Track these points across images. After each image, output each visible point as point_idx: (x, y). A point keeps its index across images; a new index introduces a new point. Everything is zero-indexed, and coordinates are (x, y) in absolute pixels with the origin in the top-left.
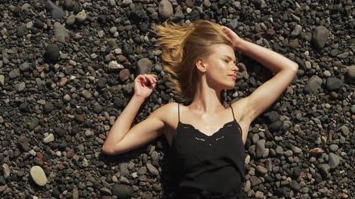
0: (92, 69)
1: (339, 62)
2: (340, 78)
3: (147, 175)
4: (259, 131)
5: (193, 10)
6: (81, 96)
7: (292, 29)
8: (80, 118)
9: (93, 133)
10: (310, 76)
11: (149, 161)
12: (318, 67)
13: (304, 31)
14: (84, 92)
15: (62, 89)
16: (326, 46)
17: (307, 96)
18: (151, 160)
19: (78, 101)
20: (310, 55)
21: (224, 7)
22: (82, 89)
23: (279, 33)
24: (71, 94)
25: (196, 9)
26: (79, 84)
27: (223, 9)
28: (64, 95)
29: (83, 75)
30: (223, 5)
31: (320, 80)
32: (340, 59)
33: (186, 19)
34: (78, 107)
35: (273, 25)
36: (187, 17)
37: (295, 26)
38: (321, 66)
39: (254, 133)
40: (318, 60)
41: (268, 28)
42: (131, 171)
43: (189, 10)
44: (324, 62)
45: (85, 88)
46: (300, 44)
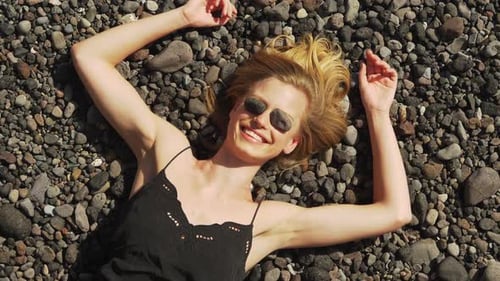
0: (94, 8)
1: (484, 244)
2: (468, 269)
3: (67, 222)
4: (287, 269)
5: (308, 17)
6: (49, 37)
7: (445, 145)
8: (25, 70)
9: (28, 105)
10: (424, 235)
11: (86, 203)
12: (446, 230)
13: (463, 160)
14: (57, 35)
15: (27, 8)
16: (481, 205)
17: (399, 263)
18: (90, 203)
20: (447, 203)
21: (361, 43)
22: (58, 27)
23: (421, 139)
24: (35, 24)
25: (315, 18)
26: (58, 18)
27: (357, 45)
28: (23, 19)
29: (73, 8)
30: (362, 40)
31: (436, 253)
32: (489, 240)
33: (288, 24)
34: (33, 51)
35: (418, 120)
36: (293, 22)
37: (452, 143)
38: (451, 231)
39: (276, 266)
40: (455, 220)
41: (408, 119)
42: (48, 200)
43: (302, 13)
44: (462, 228)
45: (63, 31)
46: (442, 176)
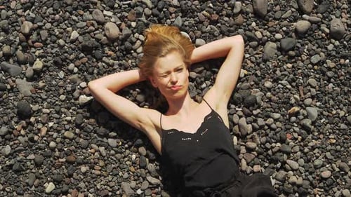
19: (63, 143)
